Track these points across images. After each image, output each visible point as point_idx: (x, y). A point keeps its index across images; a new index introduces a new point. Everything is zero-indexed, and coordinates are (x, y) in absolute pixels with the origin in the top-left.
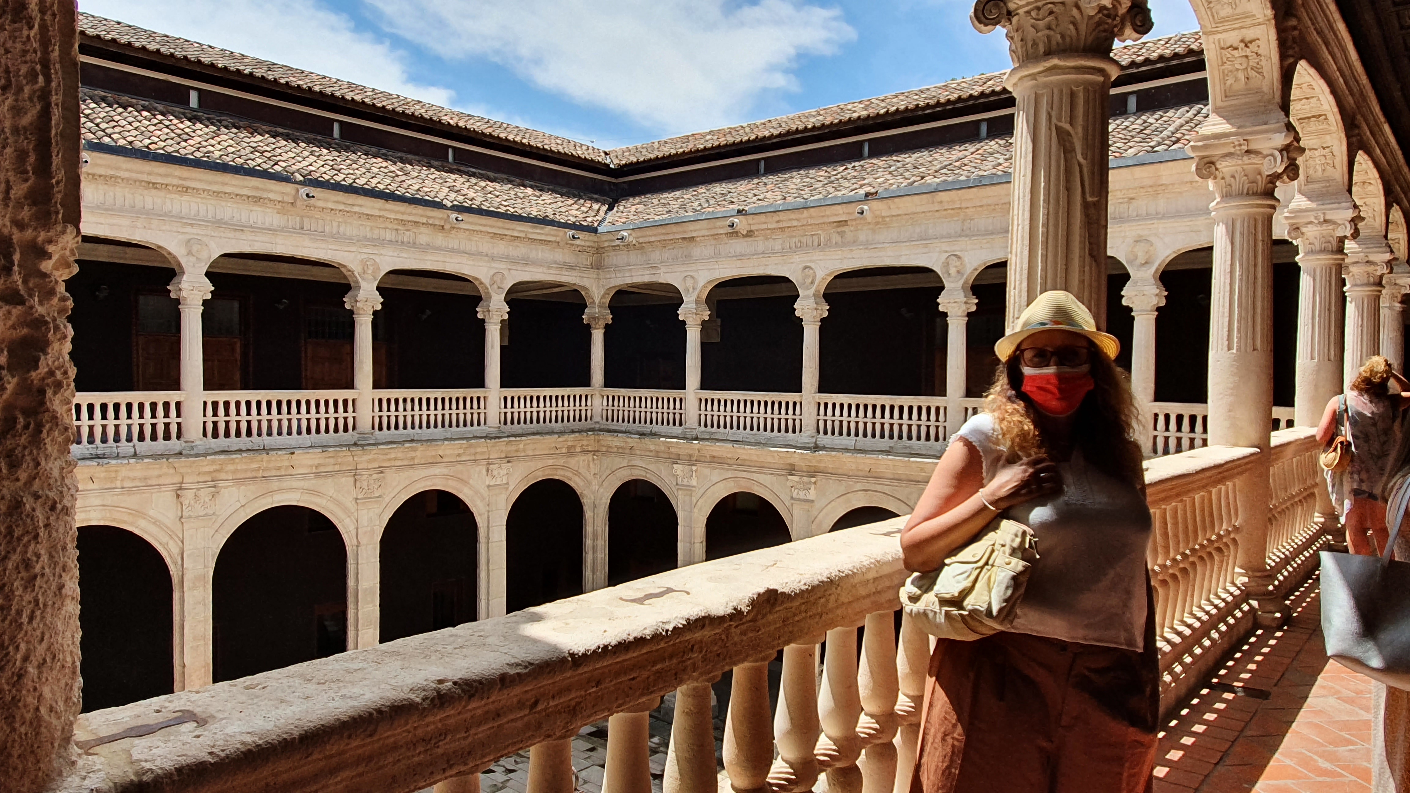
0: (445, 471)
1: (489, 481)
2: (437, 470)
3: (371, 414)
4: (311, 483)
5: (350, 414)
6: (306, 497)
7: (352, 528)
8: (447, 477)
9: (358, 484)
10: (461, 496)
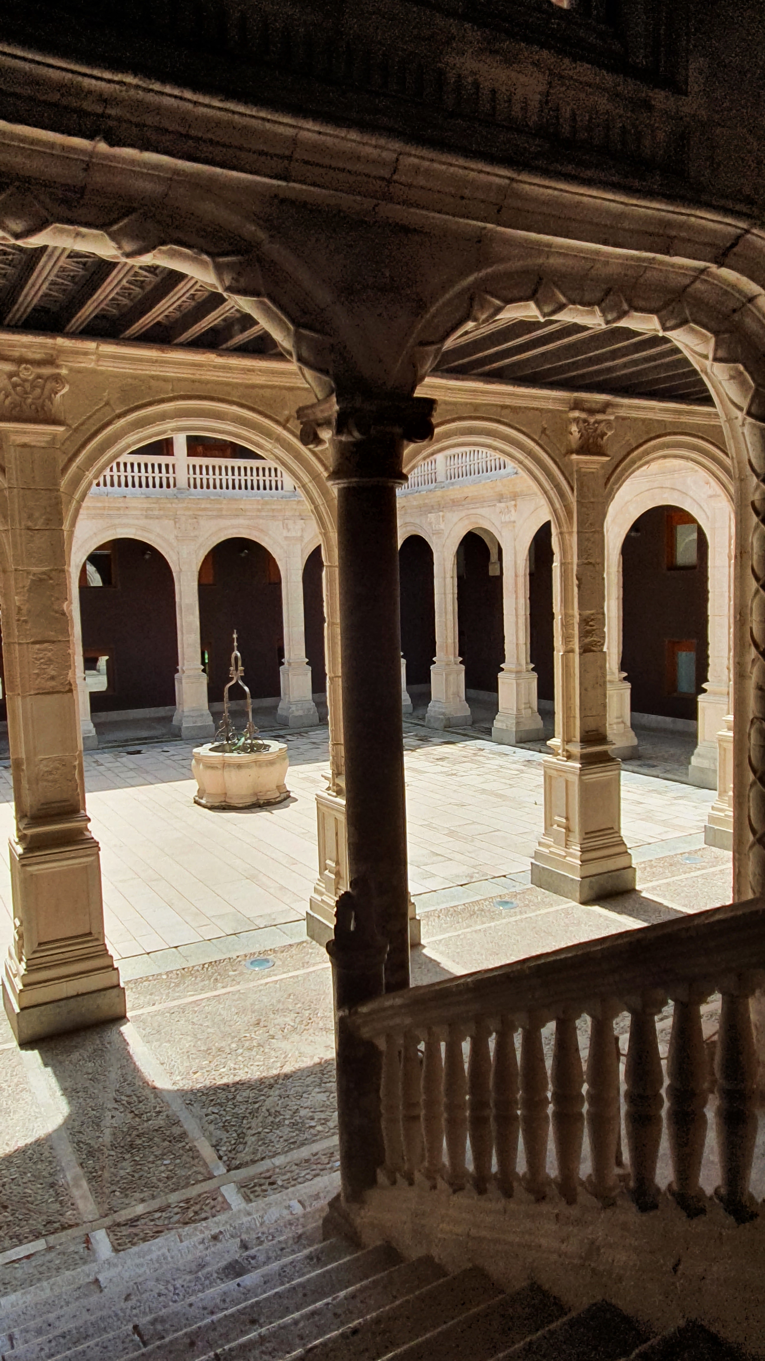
0: (247, 522)
1: (285, 533)
2: (241, 521)
3: (186, 476)
4: (143, 522)
5: (171, 475)
6: (139, 533)
7: (175, 558)
8: (248, 527)
9: (178, 525)
10: (263, 544)
